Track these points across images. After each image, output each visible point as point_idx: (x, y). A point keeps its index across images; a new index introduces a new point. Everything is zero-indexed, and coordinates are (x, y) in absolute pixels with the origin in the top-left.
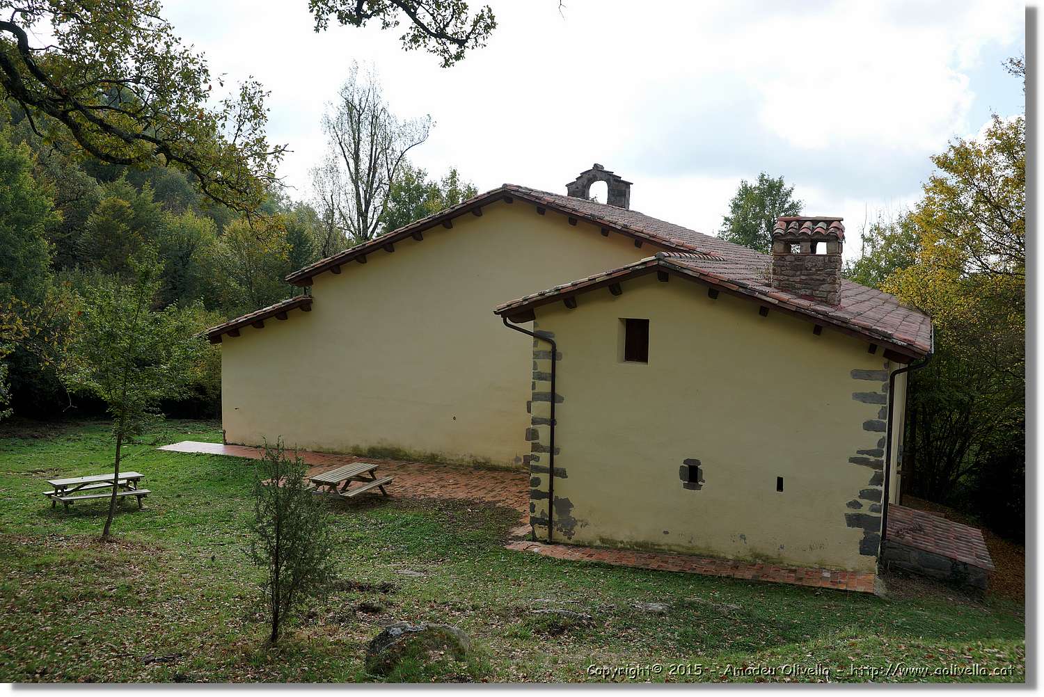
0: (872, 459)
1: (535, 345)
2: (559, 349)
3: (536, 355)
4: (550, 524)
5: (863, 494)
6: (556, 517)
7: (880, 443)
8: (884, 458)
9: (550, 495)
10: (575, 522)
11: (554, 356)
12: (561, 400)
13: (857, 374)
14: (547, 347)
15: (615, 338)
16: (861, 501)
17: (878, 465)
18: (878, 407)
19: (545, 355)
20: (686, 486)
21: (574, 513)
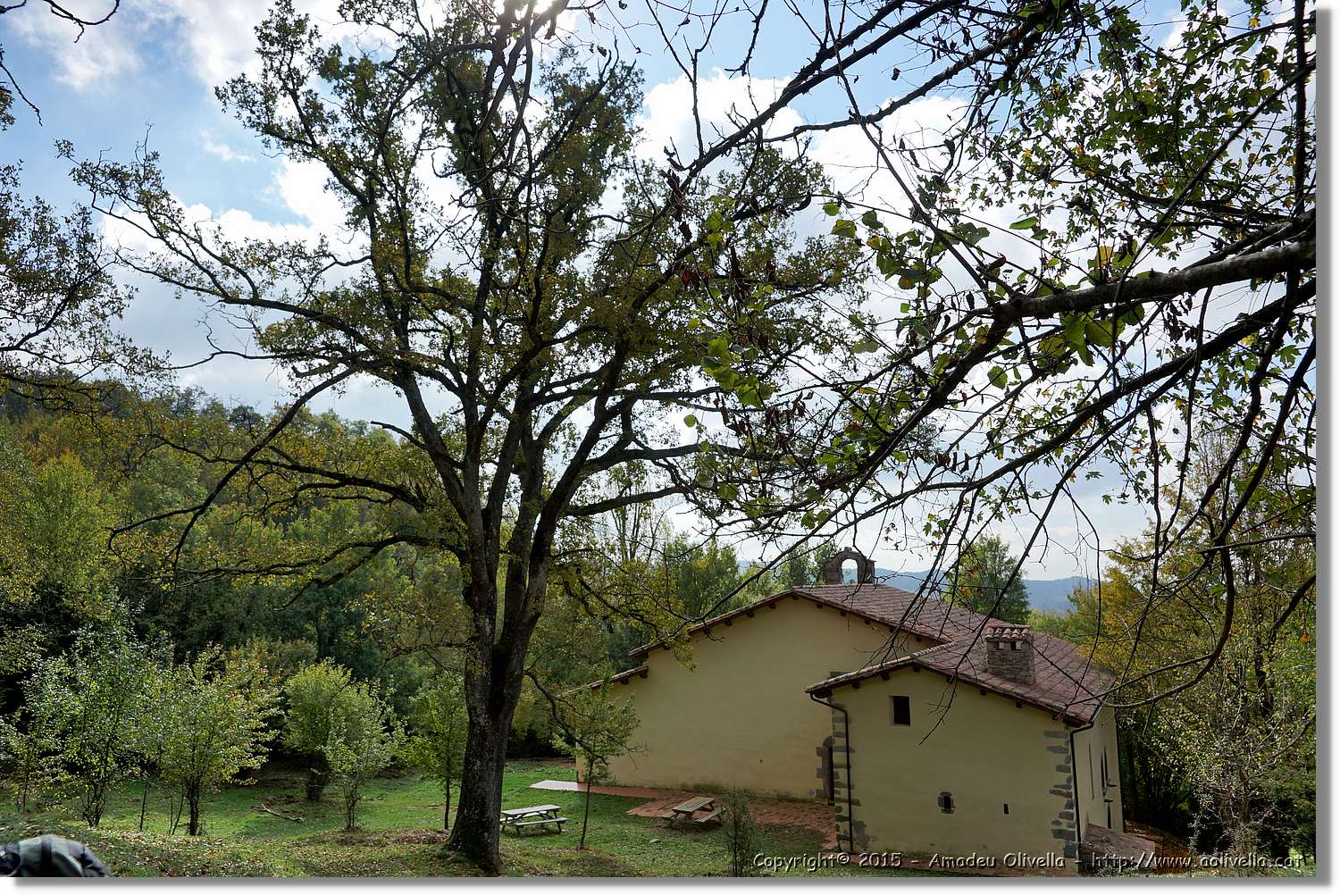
0: (1064, 791)
1: (833, 713)
2: (850, 716)
3: (834, 721)
4: (851, 840)
5: (1062, 815)
6: (855, 835)
7: (1069, 780)
8: (1073, 790)
9: (850, 819)
10: (868, 838)
11: (847, 721)
12: (853, 751)
13: (1048, 734)
14: (840, 714)
15: (888, 710)
16: (1061, 820)
17: (1069, 795)
18: (1064, 756)
19: (840, 720)
20: (943, 811)
21: (867, 831)
